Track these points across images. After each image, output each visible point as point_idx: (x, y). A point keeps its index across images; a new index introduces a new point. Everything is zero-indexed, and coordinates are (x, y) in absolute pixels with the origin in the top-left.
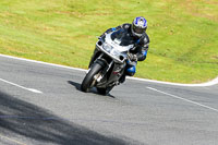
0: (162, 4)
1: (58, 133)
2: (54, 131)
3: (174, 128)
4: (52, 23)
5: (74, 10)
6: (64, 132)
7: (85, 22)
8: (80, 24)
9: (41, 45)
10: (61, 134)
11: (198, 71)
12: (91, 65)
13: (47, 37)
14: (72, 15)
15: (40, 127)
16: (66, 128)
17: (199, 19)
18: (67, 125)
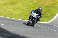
0: (36, 1)
1: (8, 35)
2: (7, 35)
3: (39, 34)
4: (7, 6)
5: (12, 3)
6: (10, 35)
7: (15, 6)
8: (14, 7)
9: (4, 12)
10: (9, 35)
11: (45, 19)
12: (29, 19)
13: (5, 10)
14: (12, 5)
15: (3, 34)
16: (10, 34)
17: (45, 5)
18: (11, 33)
